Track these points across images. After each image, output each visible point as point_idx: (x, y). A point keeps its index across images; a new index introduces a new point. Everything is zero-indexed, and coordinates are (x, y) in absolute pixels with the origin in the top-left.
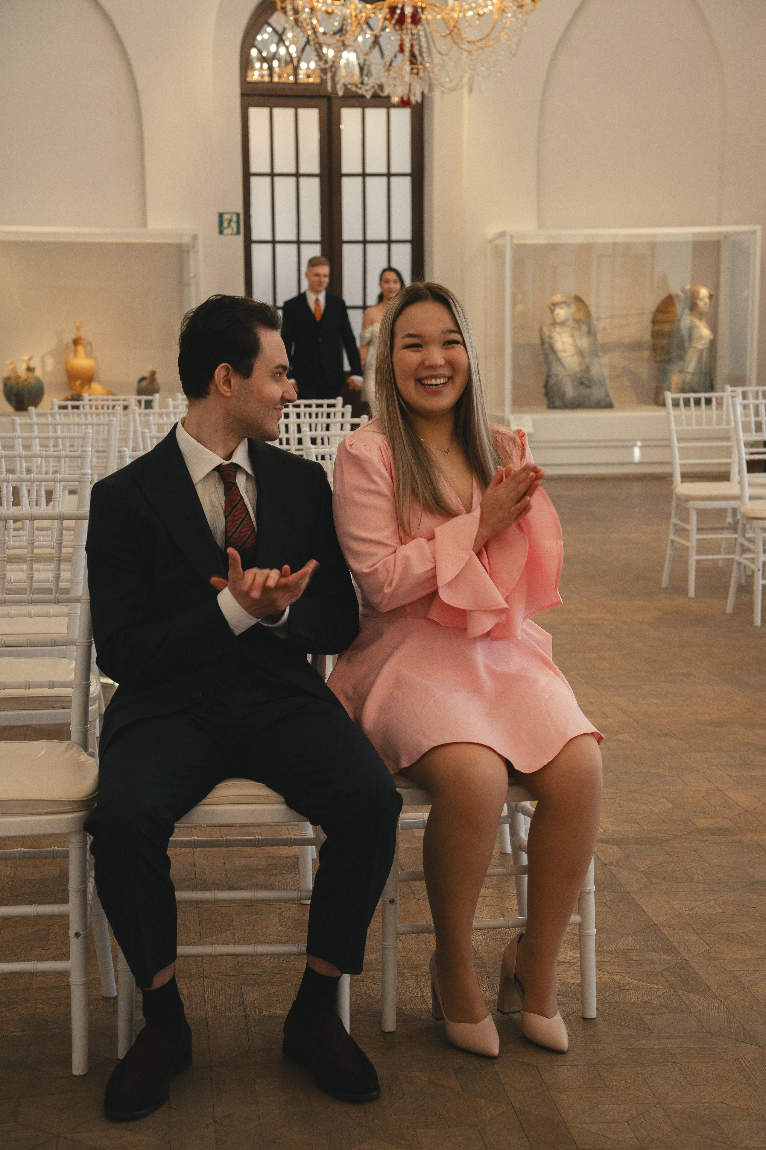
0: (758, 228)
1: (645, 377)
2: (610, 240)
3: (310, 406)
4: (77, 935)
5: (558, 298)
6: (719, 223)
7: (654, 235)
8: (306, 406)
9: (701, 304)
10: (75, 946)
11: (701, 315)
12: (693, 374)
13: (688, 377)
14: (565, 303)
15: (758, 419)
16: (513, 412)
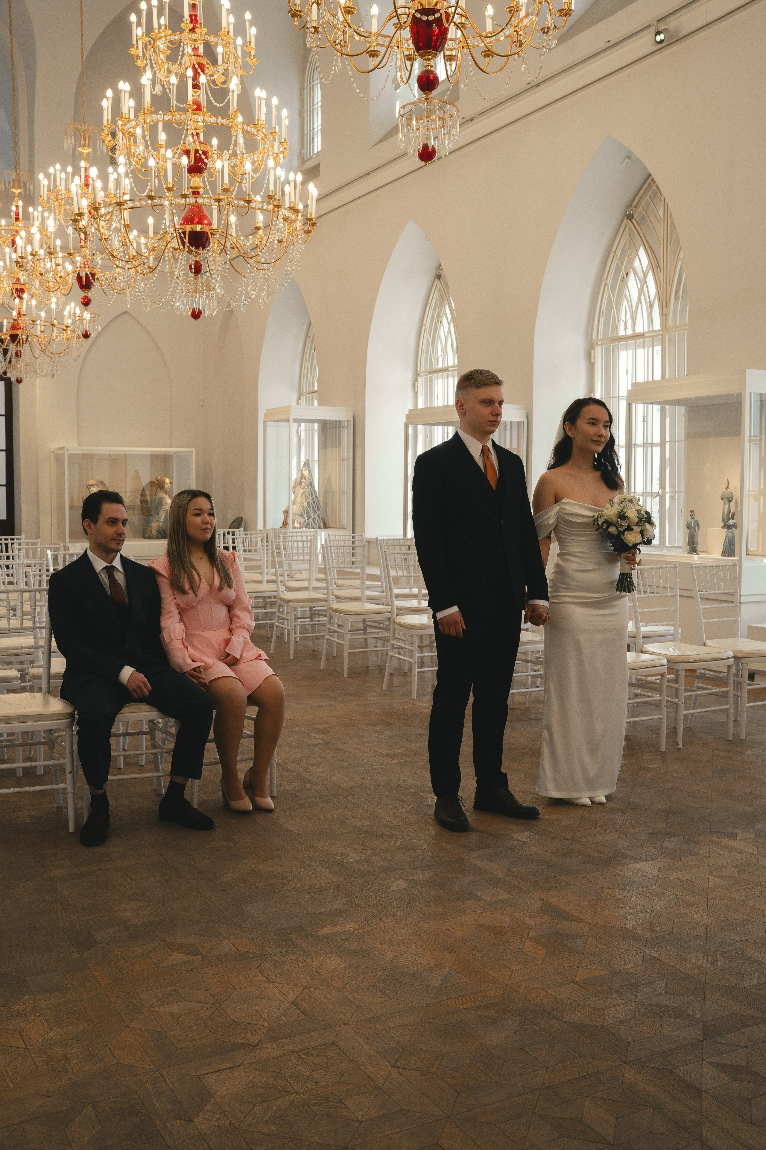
0: (194, 450)
1: (137, 523)
2: (108, 453)
3: (7, 539)
4: (70, 772)
5: (91, 482)
6: (171, 447)
7: (126, 451)
8: (5, 539)
9: (166, 486)
10: (69, 777)
11: (166, 492)
12: (164, 522)
13: (161, 524)
14: (96, 485)
15: (234, 545)
16: (70, 542)
